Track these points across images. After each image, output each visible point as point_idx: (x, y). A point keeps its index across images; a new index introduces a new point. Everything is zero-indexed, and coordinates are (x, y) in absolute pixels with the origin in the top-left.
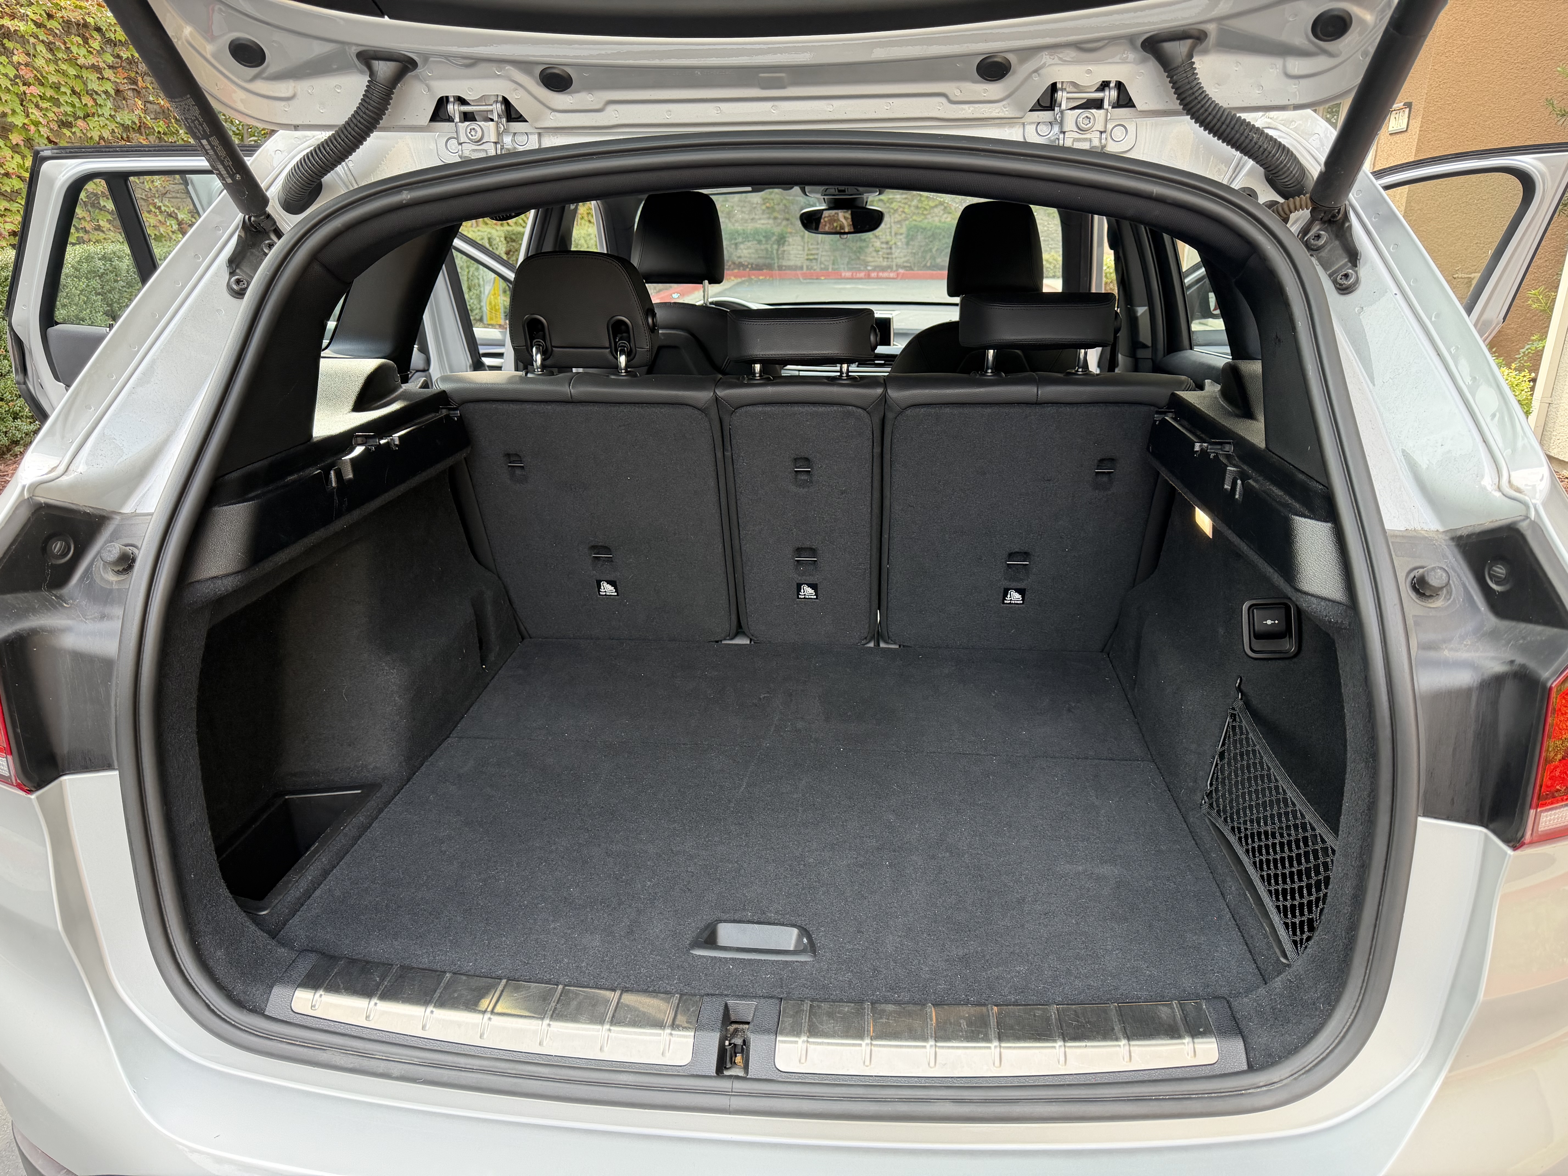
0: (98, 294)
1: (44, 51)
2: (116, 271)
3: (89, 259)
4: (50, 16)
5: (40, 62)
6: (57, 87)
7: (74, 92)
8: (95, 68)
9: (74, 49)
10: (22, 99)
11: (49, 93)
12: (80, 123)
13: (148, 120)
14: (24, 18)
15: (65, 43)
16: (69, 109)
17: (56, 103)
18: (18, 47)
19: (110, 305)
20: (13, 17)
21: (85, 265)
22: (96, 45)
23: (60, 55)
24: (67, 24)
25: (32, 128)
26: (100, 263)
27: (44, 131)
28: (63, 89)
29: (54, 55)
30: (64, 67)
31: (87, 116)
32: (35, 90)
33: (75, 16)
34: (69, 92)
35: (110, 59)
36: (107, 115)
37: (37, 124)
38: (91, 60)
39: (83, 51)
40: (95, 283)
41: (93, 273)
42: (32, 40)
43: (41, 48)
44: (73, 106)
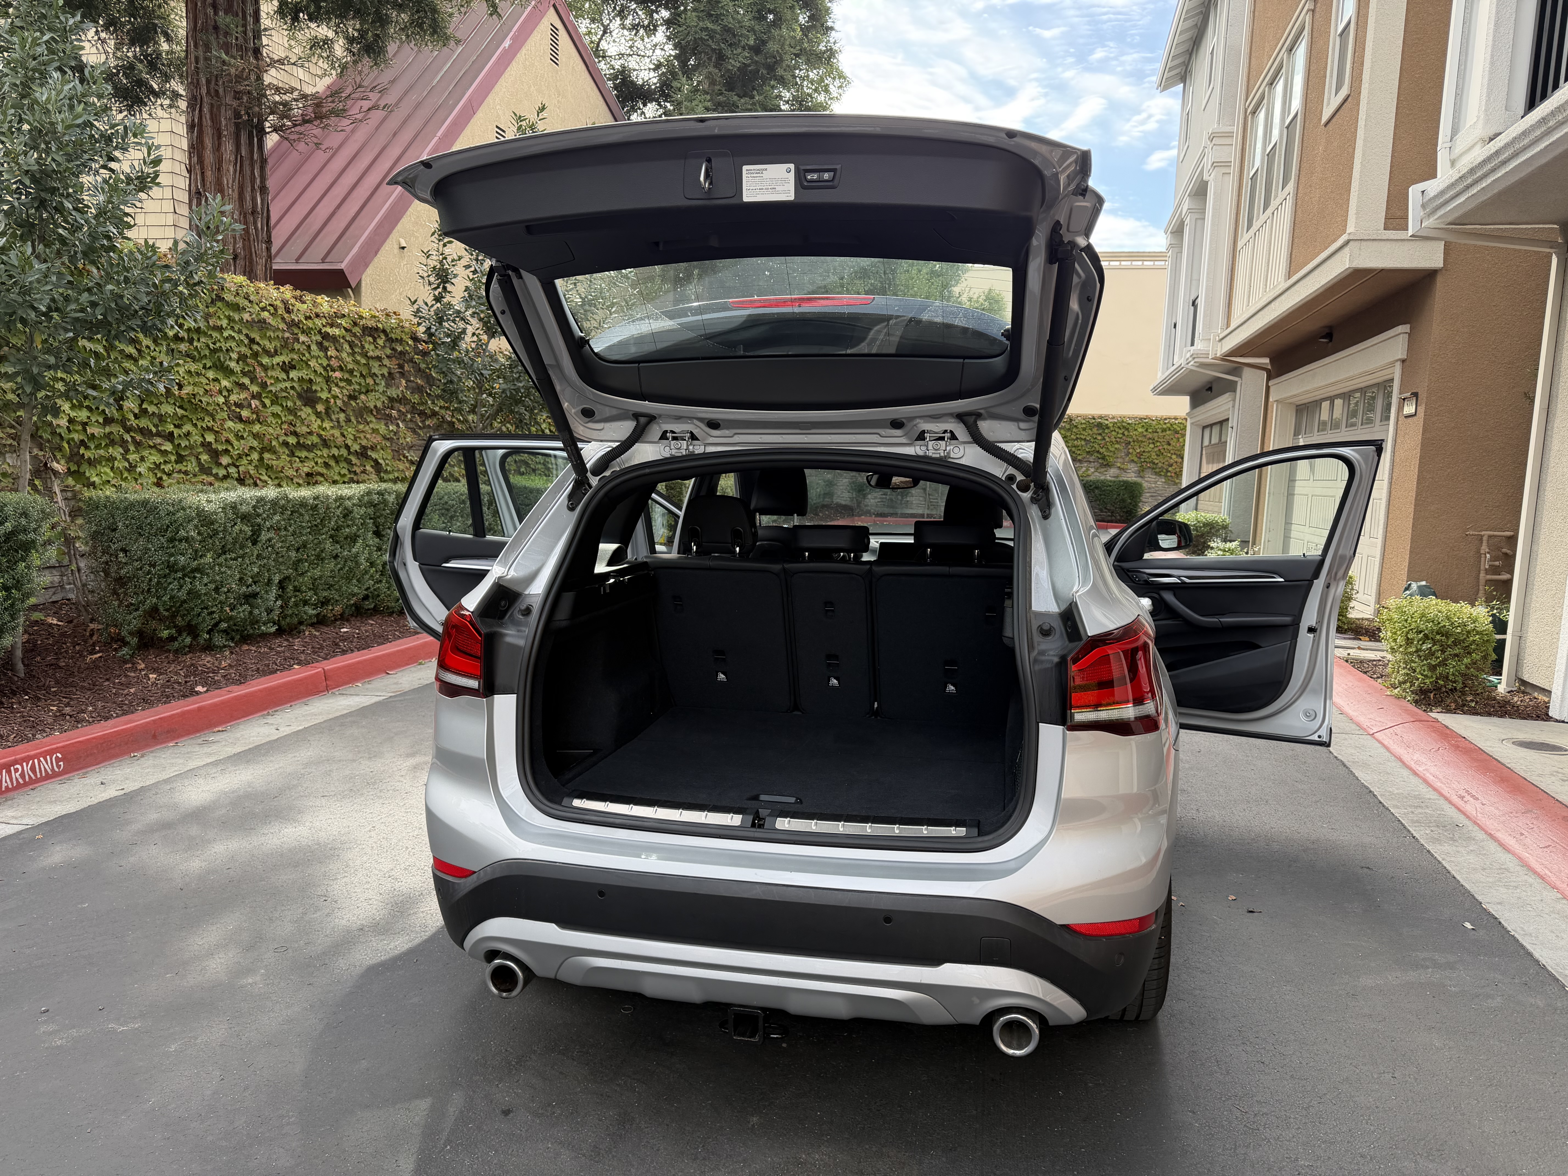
0: (371, 518)
1: (348, 347)
2: (385, 502)
3: (369, 493)
4: (355, 324)
5: (344, 355)
6: (351, 372)
7: (362, 375)
8: (379, 358)
9: (367, 346)
10: (328, 380)
11: (346, 376)
12: (363, 397)
13: (408, 394)
14: (339, 326)
15: (361, 341)
16: (357, 387)
17: (349, 382)
18: (332, 345)
19: (377, 527)
20: (332, 326)
21: (366, 498)
22: (381, 342)
23: (356, 350)
24: (365, 329)
25: (332, 400)
26: (376, 497)
27: (339, 403)
28: (355, 373)
29: (352, 349)
30: (358, 358)
31: (367, 391)
32: (338, 374)
33: (371, 323)
34: (358, 375)
35: (388, 351)
36: (381, 391)
37: (335, 397)
38: (378, 353)
39: (372, 347)
40: (371, 511)
41: (371, 504)
42: (342, 341)
43: (346, 346)
44: (360, 384)
